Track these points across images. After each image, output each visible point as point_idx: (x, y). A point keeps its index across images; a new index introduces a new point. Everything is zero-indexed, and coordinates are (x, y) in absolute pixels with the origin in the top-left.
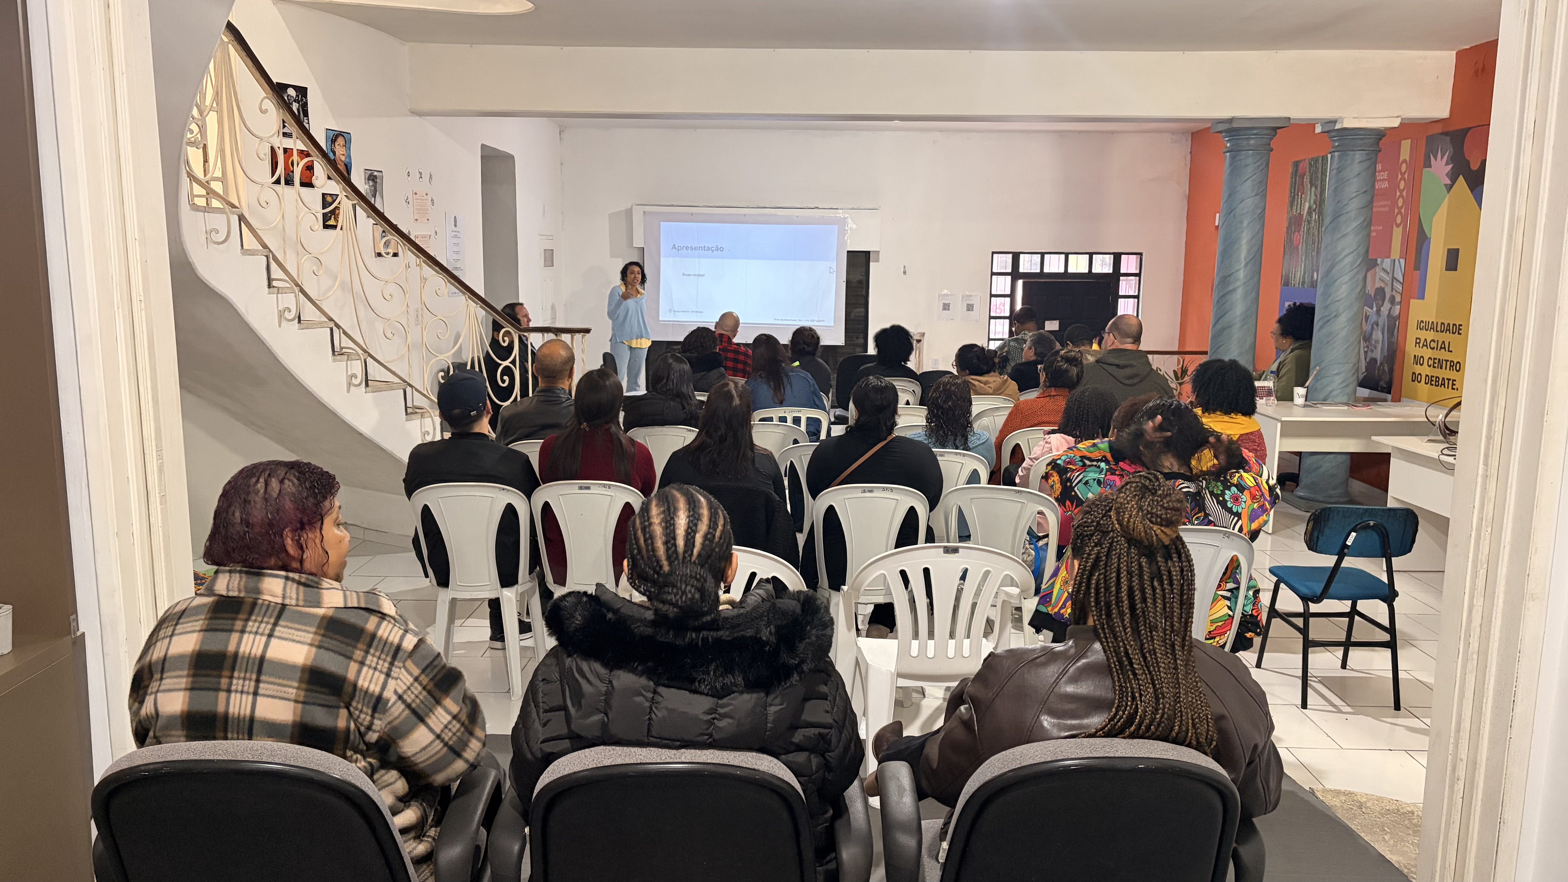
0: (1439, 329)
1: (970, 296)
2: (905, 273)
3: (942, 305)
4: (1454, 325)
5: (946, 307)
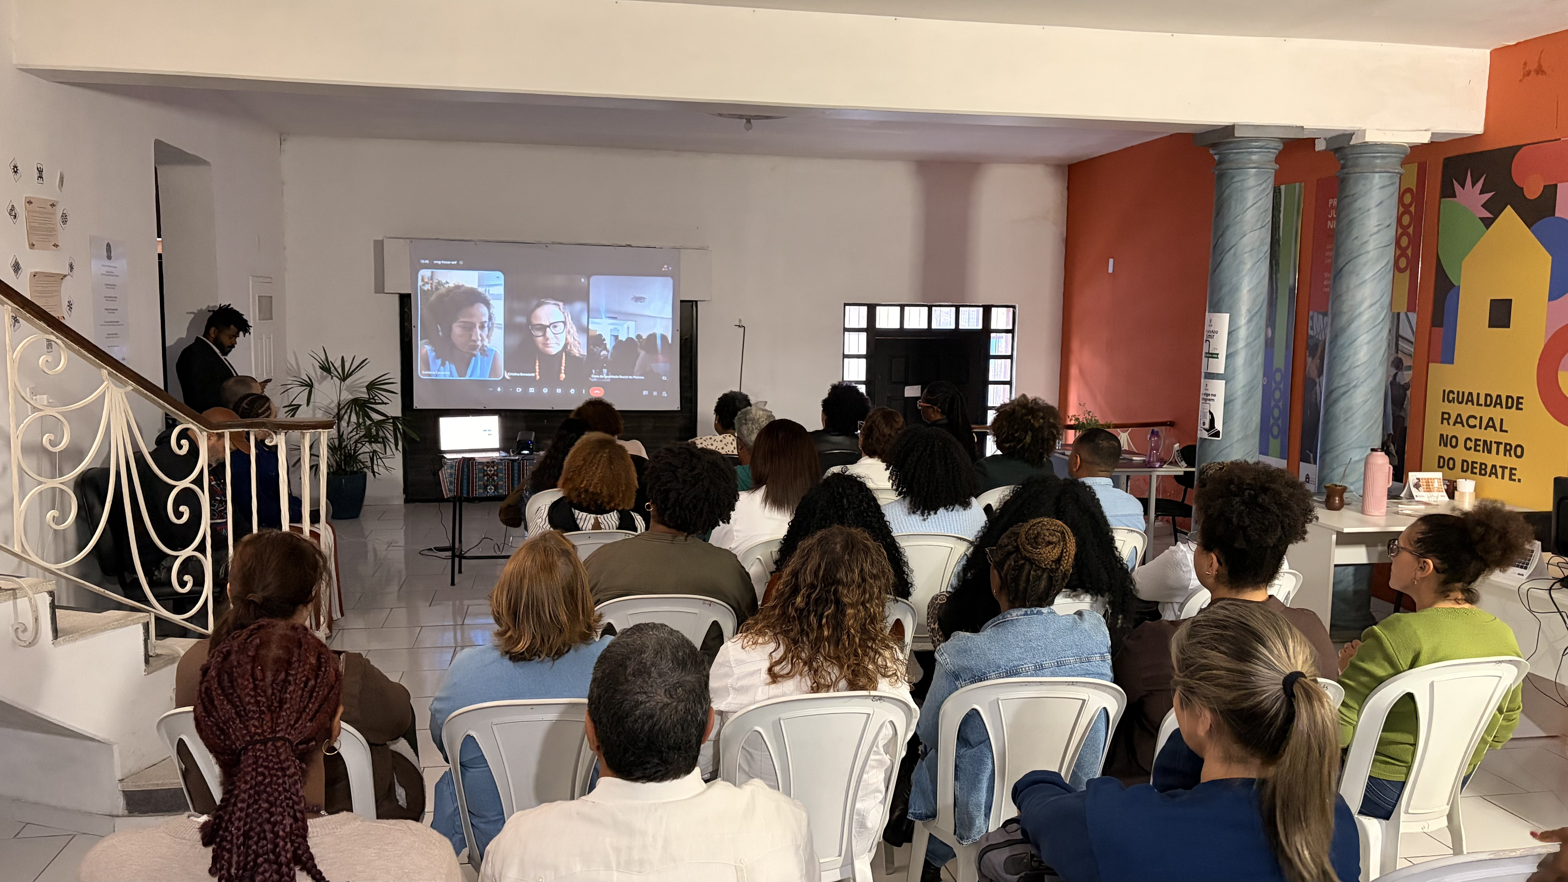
0: (1482, 401)
4: (1508, 397)
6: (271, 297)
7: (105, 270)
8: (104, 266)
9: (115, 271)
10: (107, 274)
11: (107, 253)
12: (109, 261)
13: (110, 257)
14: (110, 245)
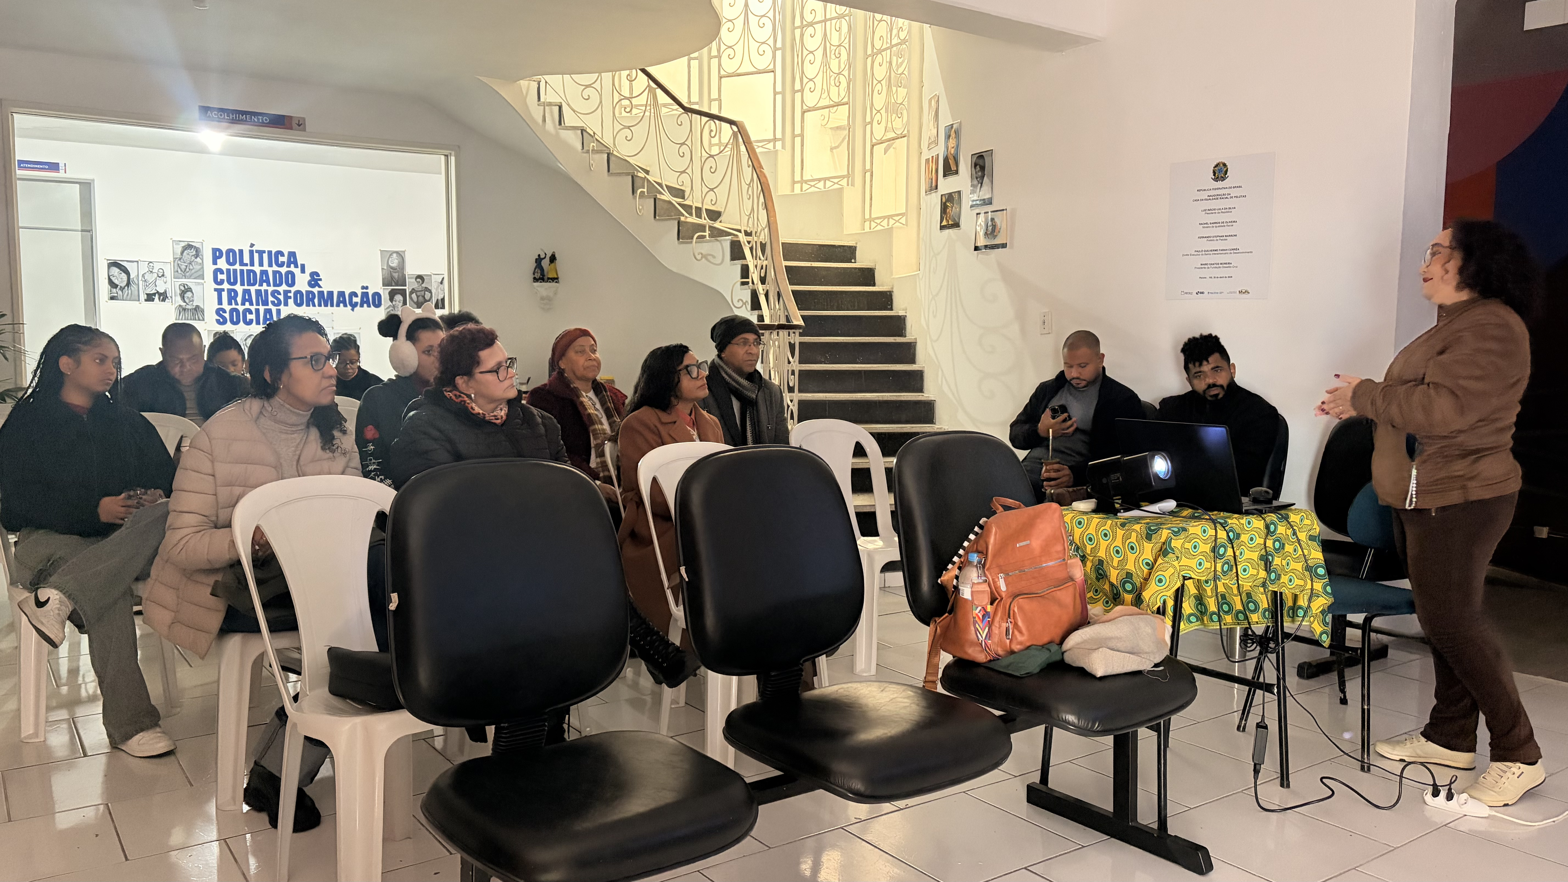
7: (1204, 195)
8: (1204, 190)
9: (1234, 193)
10: (1211, 198)
11: (1214, 175)
12: (1220, 182)
13: (1223, 179)
14: (1225, 165)
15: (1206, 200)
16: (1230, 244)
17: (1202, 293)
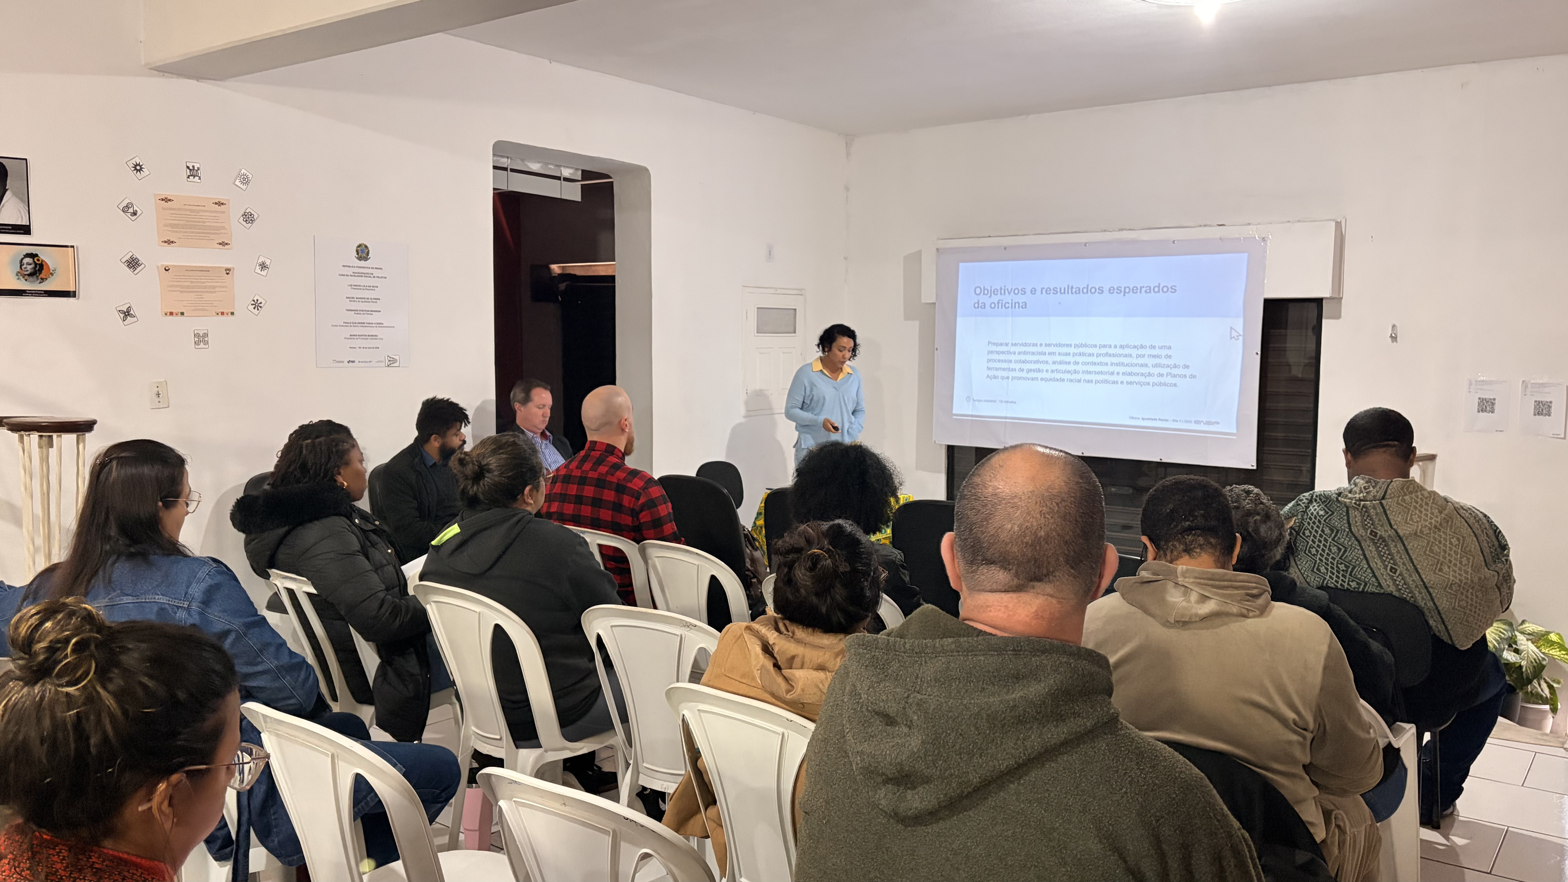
1: (1543, 385)
2: (1394, 338)
3: (1476, 401)
5: (1486, 405)
6: (795, 310)
7: (349, 271)
8: (349, 267)
9: (376, 273)
10: (354, 275)
11: (358, 254)
12: (363, 262)
13: (366, 259)
14: (366, 247)
15: (351, 276)
16: (374, 318)
17: (353, 362)
